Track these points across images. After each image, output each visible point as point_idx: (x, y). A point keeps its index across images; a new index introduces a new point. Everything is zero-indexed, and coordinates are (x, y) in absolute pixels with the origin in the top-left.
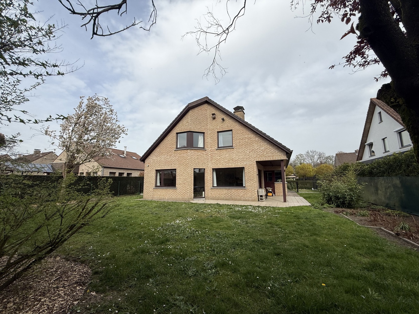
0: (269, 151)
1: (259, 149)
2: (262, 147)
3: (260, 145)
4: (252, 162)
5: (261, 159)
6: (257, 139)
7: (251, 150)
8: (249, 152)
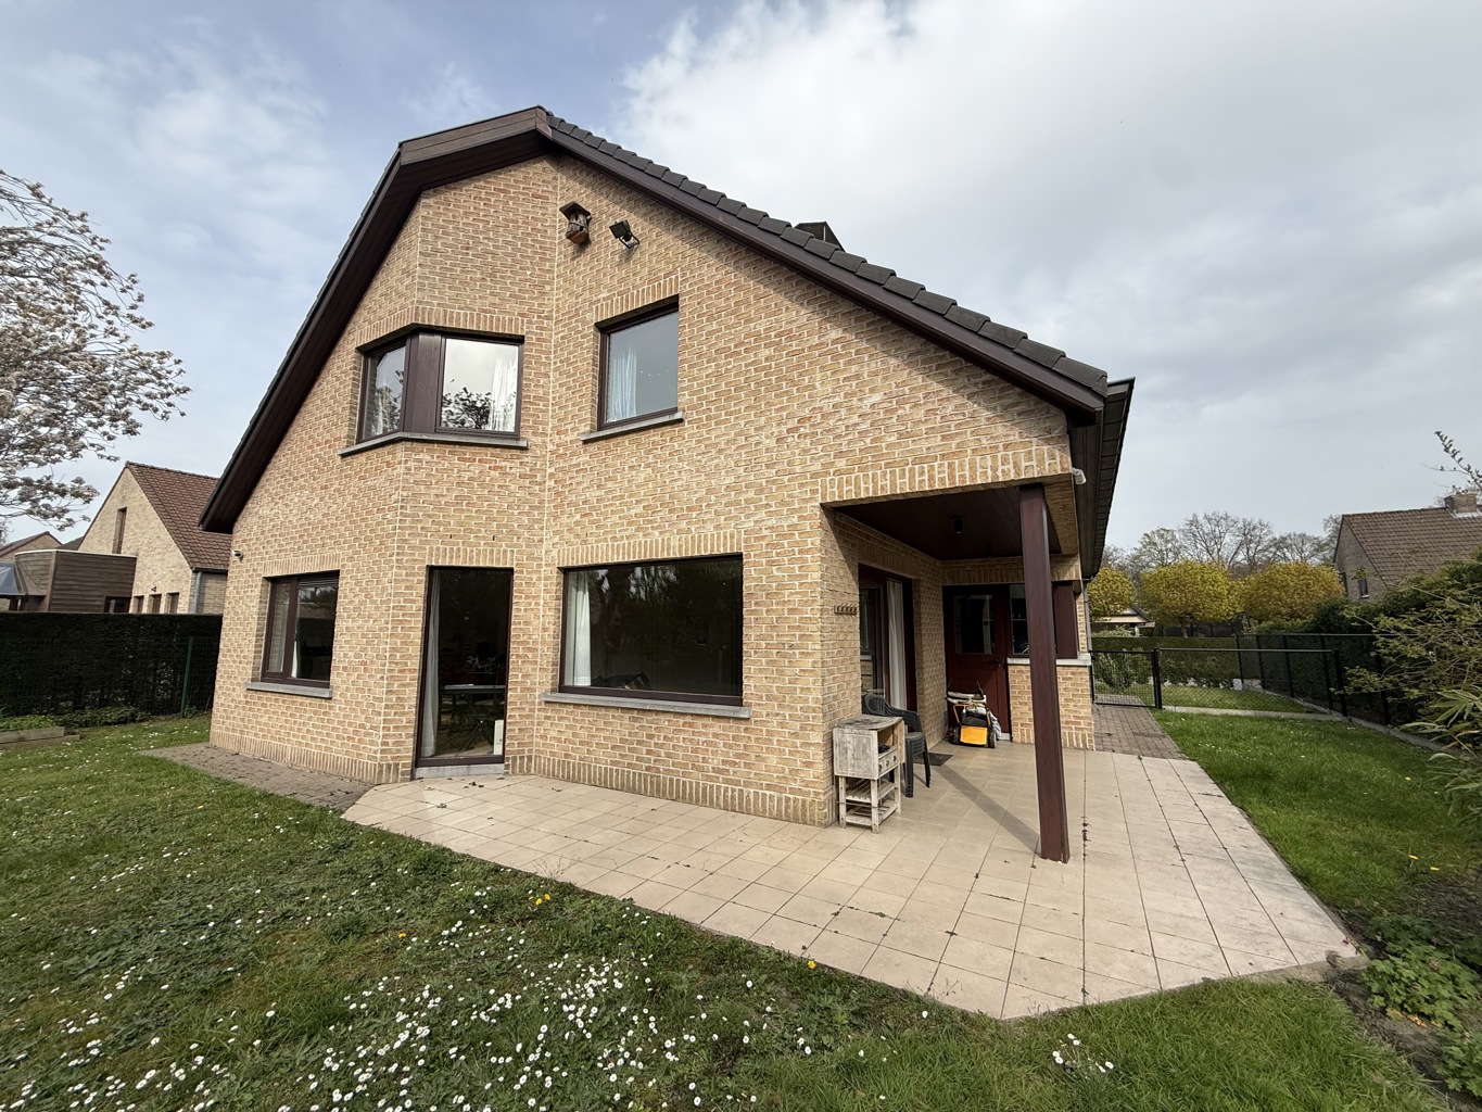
0: (920, 414)
1: (843, 412)
2: (872, 391)
3: (857, 376)
4: (793, 511)
5: (857, 487)
6: (835, 334)
7: (792, 423)
8: (772, 443)
